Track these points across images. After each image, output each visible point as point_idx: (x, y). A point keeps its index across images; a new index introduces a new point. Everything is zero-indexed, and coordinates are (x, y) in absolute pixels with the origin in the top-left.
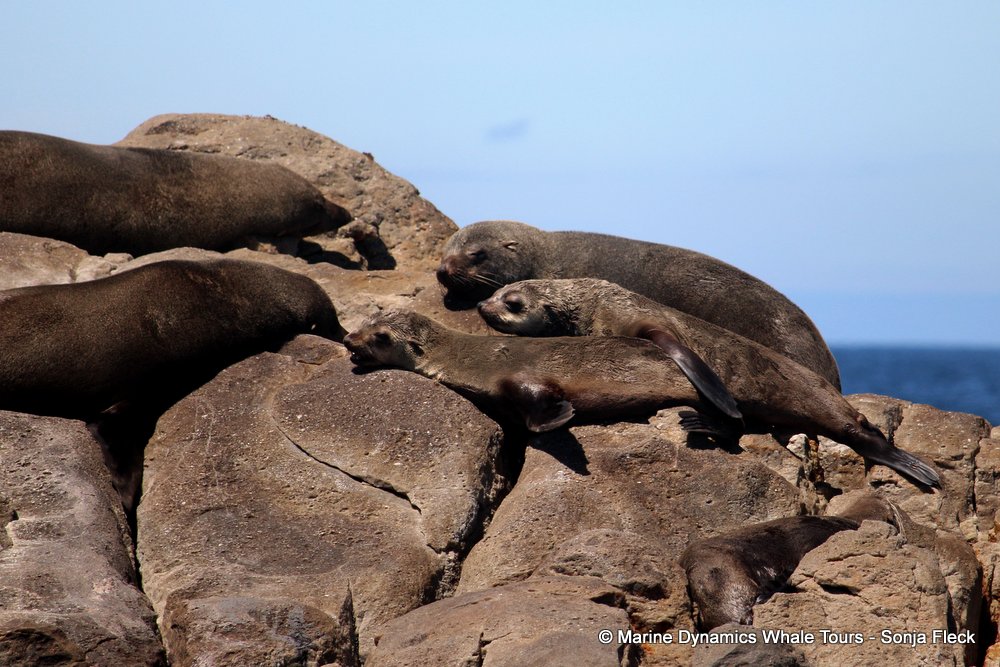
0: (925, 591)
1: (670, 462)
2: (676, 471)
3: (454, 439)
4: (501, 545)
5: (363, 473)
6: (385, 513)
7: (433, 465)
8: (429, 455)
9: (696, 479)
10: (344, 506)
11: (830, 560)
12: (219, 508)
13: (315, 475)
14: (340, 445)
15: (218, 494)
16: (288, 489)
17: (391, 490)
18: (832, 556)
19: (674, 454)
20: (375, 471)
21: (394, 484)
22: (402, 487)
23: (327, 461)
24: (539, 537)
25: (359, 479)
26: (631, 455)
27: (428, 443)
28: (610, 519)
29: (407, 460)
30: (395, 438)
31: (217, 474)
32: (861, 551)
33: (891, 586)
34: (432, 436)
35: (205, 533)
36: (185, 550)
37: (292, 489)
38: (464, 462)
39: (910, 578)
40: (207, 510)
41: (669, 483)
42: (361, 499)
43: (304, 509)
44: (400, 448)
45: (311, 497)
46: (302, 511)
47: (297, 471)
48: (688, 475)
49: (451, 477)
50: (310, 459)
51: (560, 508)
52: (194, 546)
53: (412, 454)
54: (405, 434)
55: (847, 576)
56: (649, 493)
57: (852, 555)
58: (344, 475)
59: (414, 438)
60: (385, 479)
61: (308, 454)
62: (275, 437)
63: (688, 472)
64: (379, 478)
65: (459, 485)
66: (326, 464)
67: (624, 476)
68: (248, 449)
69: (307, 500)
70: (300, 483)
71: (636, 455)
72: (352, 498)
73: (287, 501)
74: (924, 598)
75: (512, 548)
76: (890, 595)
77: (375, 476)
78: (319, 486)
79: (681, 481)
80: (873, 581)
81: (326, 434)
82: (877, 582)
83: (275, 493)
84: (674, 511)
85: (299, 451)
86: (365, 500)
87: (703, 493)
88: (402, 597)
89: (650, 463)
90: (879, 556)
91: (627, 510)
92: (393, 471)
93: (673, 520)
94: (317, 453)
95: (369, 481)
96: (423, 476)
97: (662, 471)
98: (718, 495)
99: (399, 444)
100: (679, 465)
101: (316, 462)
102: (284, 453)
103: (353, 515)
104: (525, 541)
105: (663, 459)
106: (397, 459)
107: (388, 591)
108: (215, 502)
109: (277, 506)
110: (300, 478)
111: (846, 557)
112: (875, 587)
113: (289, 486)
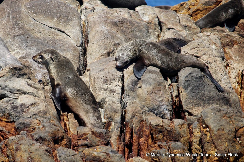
0: (217, 57)
1: (127, 23)
2: (129, 26)
3: (74, 17)
4: (98, 45)
5: (52, 26)
6: (61, 37)
7: (70, 24)
8: (68, 22)
9: (135, 28)
10: (49, 35)
11: (191, 49)
12: (20, 35)
13: (40, 26)
14: (45, 18)
15: (18, 31)
16: (34, 30)
17: (60, 31)
18: (191, 48)
19: (128, 21)
20: (55, 25)
21: (61, 29)
22: (63, 30)
23: (42, 23)
24: (107, 43)
25: (51, 28)
26: (118, 22)
27: (68, 18)
28: (119, 38)
29: (63, 23)
30: (59, 17)
31: (16, 26)
32: (199, 47)
33: (208, 56)
34: (68, 16)
35: (20, 42)
36: (16, 46)
37: (35, 30)
38: (77, 23)
39: (213, 54)
40: (17, 36)
41: (129, 29)
42: (53, 33)
43: (39, 35)
44: (61, 20)
45: (40, 32)
46: (39, 36)
47: (35, 25)
48: (132, 27)
49: (75, 27)
50: (38, 22)
51: (109, 36)
52: (18, 45)
53: (64, 21)
54: (61, 16)
55: (197, 53)
56: (125, 31)
57: (196, 48)
58: (47, 27)
59: (64, 17)
60: (58, 28)
61: (37, 21)
62: (27, 17)
63: (132, 26)
64: (57, 27)
65: (78, 29)
66: (42, 24)
67: (118, 27)
68: (21, 20)
69: (39, 33)
70: (37, 28)
71: (119, 22)
72: (51, 33)
73: (34, 33)
74: (217, 59)
75: (101, 46)
76: (209, 58)
77: (56, 27)
78: (42, 30)
79: (131, 28)
80: (204, 54)
81: (41, 16)
82: (205, 55)
83: (31, 31)
84: (132, 36)
85: (34, 20)
86: (55, 33)
87: (137, 32)
88: (76, 59)
89: (123, 24)
90: (203, 48)
91: (121, 36)
92: (60, 26)
93: (132, 39)
94: (39, 21)
95: (54, 28)
96: (68, 27)
97: (126, 26)
98: (141, 32)
99: (60, 18)
100: (130, 24)
101: (39, 23)
102: (31, 21)
103: (52, 37)
104: (104, 44)
105: (126, 22)
106: (60, 22)
107: (73, 57)
108: (18, 33)
109: (32, 35)
110: (36, 27)
111: (195, 48)
112: (204, 56)
113: (34, 29)
